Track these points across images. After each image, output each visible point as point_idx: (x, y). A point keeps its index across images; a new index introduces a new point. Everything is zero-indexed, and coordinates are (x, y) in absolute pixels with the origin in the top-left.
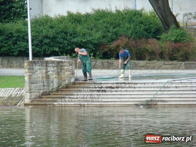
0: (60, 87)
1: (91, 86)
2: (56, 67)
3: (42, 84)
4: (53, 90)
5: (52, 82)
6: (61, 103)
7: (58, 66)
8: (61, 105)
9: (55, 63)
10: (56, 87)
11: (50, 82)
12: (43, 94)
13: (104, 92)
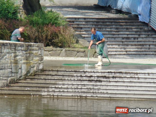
0: (29, 75)
1: (75, 75)
2: (26, 51)
3: (10, 70)
4: (21, 78)
5: (20, 68)
6: (52, 94)
7: (27, 50)
8: (52, 96)
9: (24, 46)
10: (24, 74)
11: (18, 68)
12: (10, 82)
13: (98, 82)
